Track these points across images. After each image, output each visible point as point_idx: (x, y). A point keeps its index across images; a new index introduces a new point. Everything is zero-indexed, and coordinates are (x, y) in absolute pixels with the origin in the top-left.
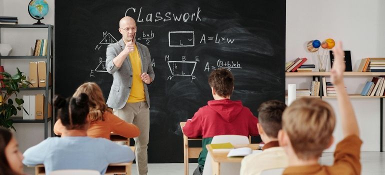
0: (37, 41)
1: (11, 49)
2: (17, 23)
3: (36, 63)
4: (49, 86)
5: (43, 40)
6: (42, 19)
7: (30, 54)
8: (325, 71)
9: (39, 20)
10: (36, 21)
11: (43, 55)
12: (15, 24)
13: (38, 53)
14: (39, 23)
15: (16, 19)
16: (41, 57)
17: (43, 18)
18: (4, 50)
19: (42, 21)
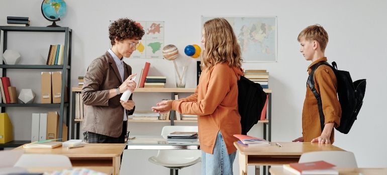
0: (51, 46)
1: (19, 56)
2: (28, 25)
3: (50, 73)
4: (65, 103)
5: (59, 46)
8: (184, 87)
9: (54, 22)
10: (51, 23)
11: (59, 63)
12: (25, 25)
13: (52, 62)
14: (54, 25)
15: (26, 20)
16: (56, 68)
17: (59, 19)
18: (10, 57)
19: (57, 23)
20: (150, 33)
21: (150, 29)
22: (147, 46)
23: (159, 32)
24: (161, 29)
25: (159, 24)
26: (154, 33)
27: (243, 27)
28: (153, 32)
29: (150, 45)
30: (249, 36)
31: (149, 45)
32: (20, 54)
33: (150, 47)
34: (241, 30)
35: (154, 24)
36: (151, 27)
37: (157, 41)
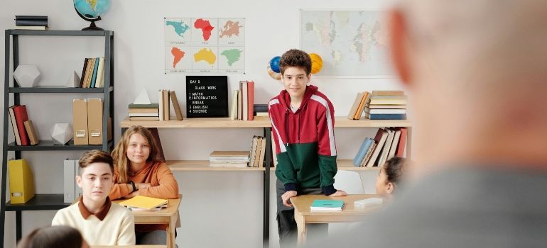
0: (87, 61)
1: (38, 74)
2: (46, 26)
3: (85, 100)
5: (98, 59)
6: (96, 20)
7: (72, 85)
9: (93, 21)
10: (88, 24)
11: (97, 86)
12: (43, 28)
13: (86, 84)
14: (93, 27)
15: (44, 19)
16: (93, 90)
17: (99, 18)
19: (98, 24)
20: (225, 36)
21: (223, 30)
22: (220, 56)
23: (237, 33)
24: (240, 29)
25: (238, 23)
26: (230, 35)
27: (361, 26)
28: (229, 33)
29: (225, 53)
30: (370, 39)
31: (222, 54)
32: (40, 71)
33: (224, 57)
34: (359, 30)
35: (229, 23)
36: (226, 27)
37: (235, 48)
